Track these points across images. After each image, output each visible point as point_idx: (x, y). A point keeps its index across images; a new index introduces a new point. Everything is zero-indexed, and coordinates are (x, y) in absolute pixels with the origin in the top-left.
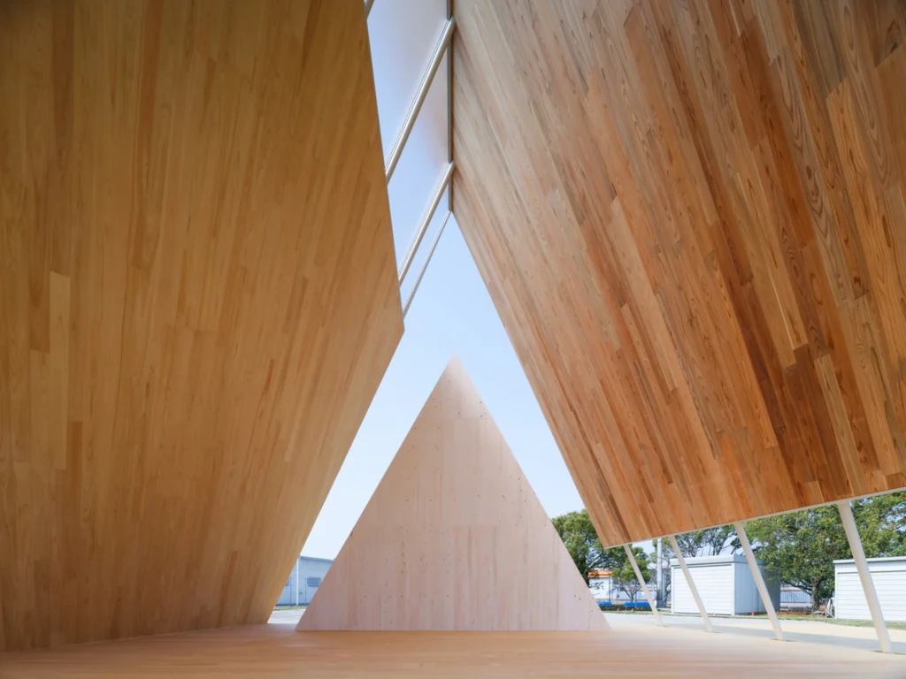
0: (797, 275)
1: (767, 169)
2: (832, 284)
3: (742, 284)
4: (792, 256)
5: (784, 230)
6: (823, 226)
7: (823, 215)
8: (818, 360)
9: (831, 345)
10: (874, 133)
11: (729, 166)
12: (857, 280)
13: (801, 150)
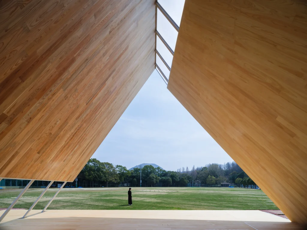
0: (28, 100)
1: (52, 76)
2: (28, 112)
3: (20, 77)
4: (33, 95)
5: (39, 89)
6: (41, 101)
7: (43, 100)
8: (4, 123)
9: (11, 124)
10: (56, 103)
11: (53, 59)
12: (30, 118)
13: (55, 86)
